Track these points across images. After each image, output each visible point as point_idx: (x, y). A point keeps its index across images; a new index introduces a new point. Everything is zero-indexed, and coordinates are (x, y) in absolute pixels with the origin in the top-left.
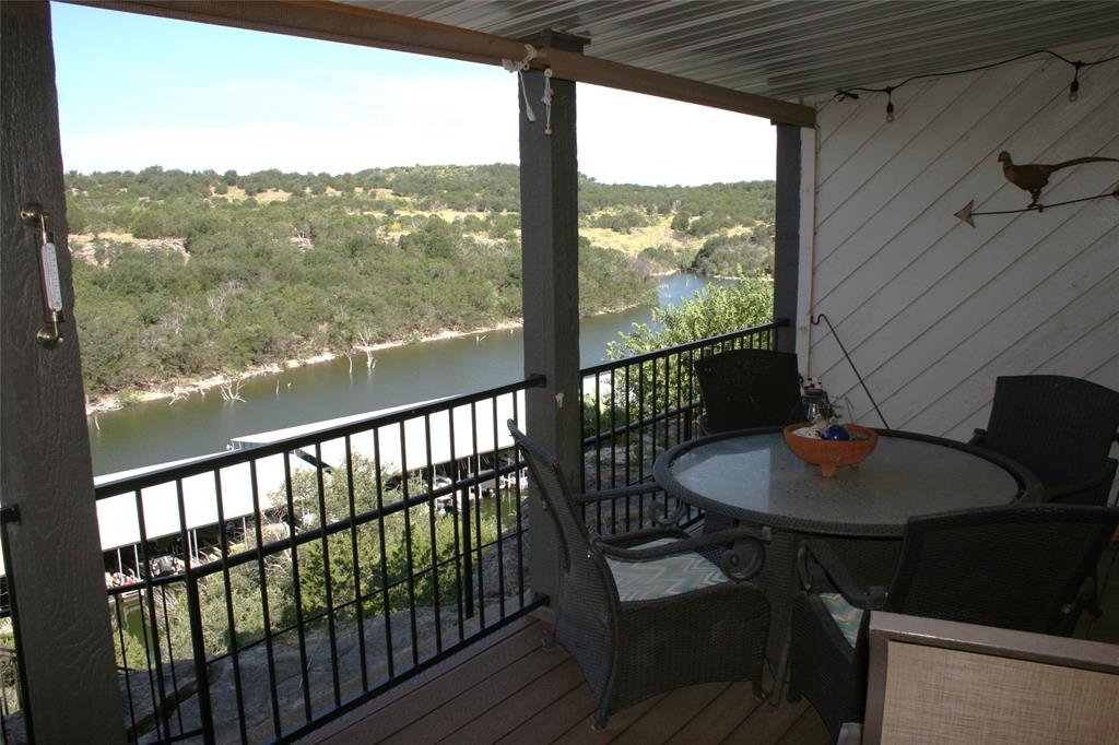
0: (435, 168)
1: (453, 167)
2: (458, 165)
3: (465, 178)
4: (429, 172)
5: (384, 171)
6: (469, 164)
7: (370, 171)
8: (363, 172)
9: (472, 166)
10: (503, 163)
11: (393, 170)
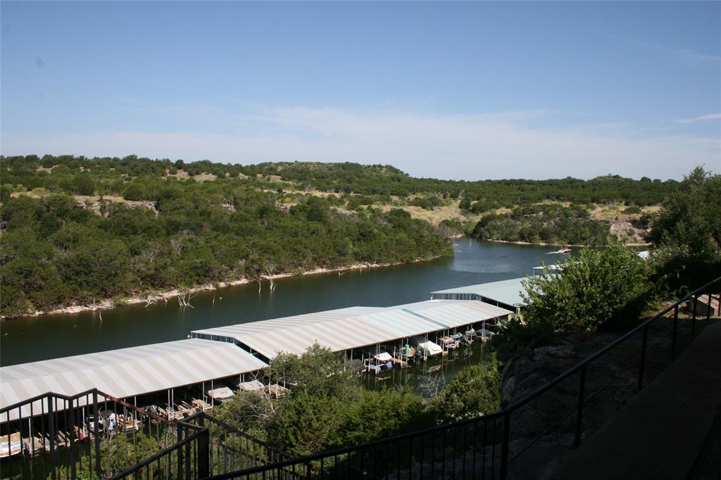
0: (307, 163)
1: (318, 163)
2: (321, 162)
3: (326, 170)
4: (303, 166)
5: (275, 164)
6: (328, 162)
7: (266, 164)
8: (261, 164)
9: (330, 163)
10: (351, 162)
11: (281, 164)
